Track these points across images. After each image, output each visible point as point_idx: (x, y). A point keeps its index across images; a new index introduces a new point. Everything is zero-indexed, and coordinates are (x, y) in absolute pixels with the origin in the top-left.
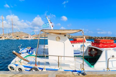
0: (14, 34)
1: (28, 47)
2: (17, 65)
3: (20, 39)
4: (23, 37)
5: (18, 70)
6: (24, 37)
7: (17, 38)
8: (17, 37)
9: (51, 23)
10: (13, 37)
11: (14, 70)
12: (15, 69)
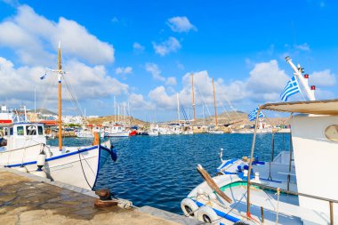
0: (219, 119)
1: (246, 158)
2: (200, 205)
3: (233, 132)
4: (243, 126)
5: (201, 219)
6: (245, 127)
7: (226, 129)
8: (227, 126)
9: (306, 76)
10: (217, 128)
11: (193, 215)
12: (195, 214)
